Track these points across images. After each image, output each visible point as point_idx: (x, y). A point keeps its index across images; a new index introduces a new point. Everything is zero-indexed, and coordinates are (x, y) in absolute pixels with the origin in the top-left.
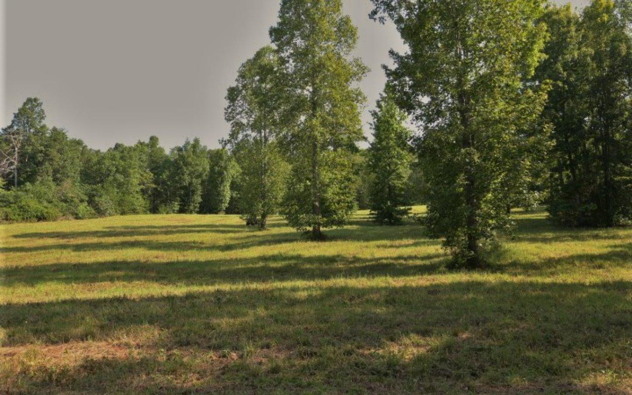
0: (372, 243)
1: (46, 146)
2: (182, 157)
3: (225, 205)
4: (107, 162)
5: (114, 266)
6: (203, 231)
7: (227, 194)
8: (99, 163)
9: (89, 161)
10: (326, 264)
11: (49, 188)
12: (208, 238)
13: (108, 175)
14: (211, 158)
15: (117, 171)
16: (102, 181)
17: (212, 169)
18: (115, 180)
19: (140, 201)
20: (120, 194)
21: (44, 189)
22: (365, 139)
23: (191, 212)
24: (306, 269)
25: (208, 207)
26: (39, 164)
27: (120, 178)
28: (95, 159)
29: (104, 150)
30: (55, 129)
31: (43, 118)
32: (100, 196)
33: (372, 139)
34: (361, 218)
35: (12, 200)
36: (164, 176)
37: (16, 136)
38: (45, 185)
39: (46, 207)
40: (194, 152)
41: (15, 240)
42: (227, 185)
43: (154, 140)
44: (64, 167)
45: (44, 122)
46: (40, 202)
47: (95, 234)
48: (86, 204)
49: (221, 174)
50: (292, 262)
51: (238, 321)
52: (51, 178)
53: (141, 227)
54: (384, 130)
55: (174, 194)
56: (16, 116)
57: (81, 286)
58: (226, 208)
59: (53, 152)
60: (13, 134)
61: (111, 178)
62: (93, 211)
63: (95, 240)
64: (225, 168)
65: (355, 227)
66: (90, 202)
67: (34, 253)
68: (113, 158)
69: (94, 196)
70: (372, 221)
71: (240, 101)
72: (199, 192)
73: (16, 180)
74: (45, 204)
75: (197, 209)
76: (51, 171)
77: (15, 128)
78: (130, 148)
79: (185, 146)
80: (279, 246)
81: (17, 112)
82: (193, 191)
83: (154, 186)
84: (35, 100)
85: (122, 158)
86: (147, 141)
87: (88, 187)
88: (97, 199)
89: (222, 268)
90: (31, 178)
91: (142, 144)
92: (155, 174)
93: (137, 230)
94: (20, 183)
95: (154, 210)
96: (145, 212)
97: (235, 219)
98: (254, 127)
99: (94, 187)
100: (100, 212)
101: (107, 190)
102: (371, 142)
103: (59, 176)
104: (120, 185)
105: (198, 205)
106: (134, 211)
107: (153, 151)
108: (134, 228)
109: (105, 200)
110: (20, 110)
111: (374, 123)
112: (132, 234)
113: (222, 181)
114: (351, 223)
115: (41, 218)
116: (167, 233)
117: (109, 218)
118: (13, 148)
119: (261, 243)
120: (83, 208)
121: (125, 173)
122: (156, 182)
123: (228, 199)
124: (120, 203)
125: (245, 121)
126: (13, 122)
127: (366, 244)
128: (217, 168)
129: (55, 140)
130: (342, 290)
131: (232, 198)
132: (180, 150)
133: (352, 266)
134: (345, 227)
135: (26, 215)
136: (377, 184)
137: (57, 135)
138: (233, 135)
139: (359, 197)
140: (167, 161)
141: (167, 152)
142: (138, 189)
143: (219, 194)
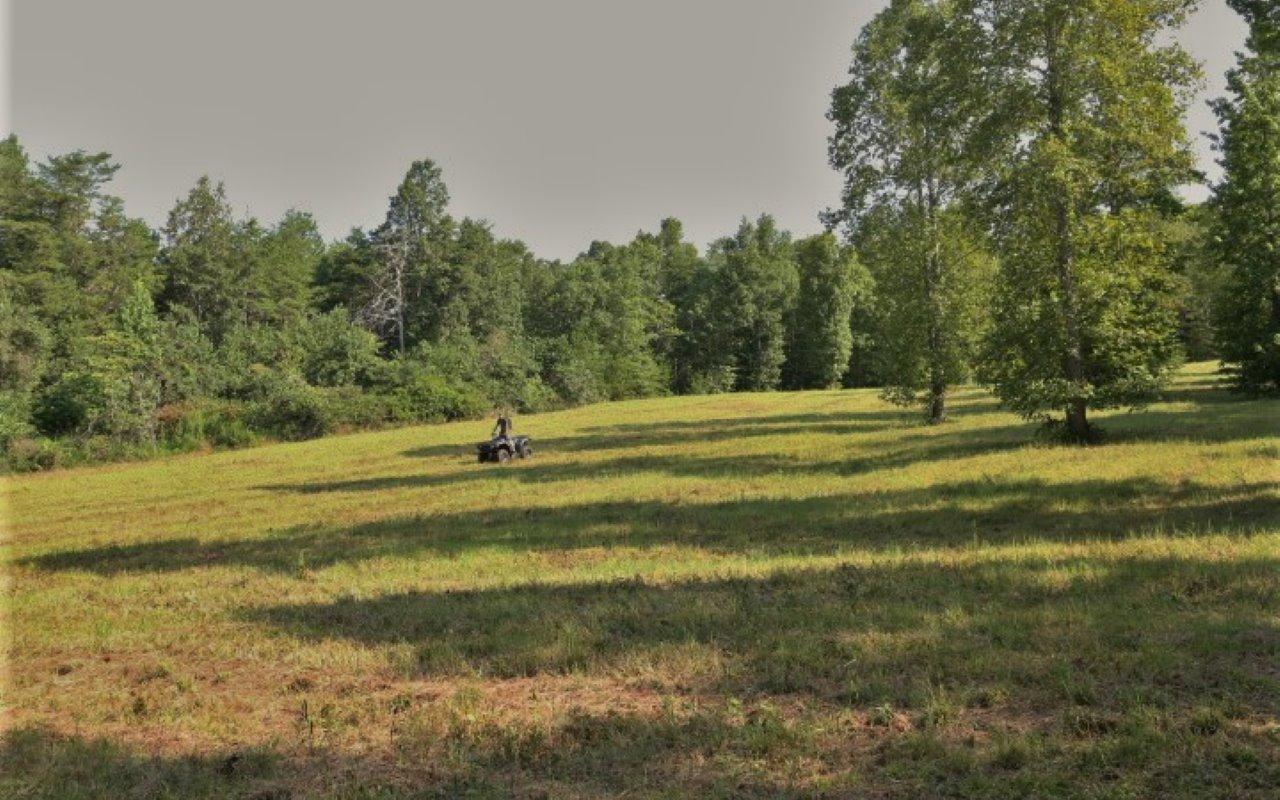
0: (1235, 446)
1: (453, 261)
2: (736, 263)
3: (841, 368)
4: (575, 285)
5: (608, 512)
6: (796, 430)
7: (845, 339)
8: (559, 288)
9: (538, 285)
10: (1110, 503)
11: (465, 350)
12: (806, 445)
13: (580, 314)
14: (801, 259)
15: (598, 304)
16: (567, 329)
17: (805, 284)
18: (594, 323)
19: (650, 369)
20: (607, 355)
21: (454, 353)
22: (1199, 177)
23: (763, 388)
24: (1057, 514)
25: (801, 375)
26: (442, 300)
27: (604, 317)
28: (550, 281)
29: (568, 258)
30: (467, 224)
31: (444, 202)
32: (567, 362)
33: (1217, 175)
34: (1194, 383)
35: (398, 380)
36: (699, 310)
37: (396, 245)
38: (456, 345)
39: (461, 391)
40: (763, 247)
41: (408, 460)
42: (844, 319)
43: (670, 227)
44: (490, 302)
45: (447, 210)
46: (449, 381)
47: (562, 443)
48: (538, 379)
49: (826, 293)
50: (1020, 497)
51: (903, 638)
52: (466, 329)
53: (656, 426)
54: (1252, 149)
55: (724, 349)
56: (395, 203)
57: (545, 557)
58: (845, 375)
59: (469, 274)
60: (391, 242)
61: (585, 321)
62: (554, 395)
63: (563, 458)
64: (837, 280)
65: (1179, 407)
66: (547, 375)
67: (446, 487)
68: (586, 277)
69: (553, 361)
70: (1229, 389)
71: (862, 116)
72: (779, 341)
73: (401, 337)
74: (460, 384)
75: (776, 381)
76: (465, 312)
77: (394, 227)
78: (622, 250)
79: (740, 237)
80: (980, 459)
81: (395, 193)
82: (765, 339)
83: (677, 332)
84: (428, 164)
85: (607, 275)
86: (656, 231)
87: (539, 343)
88: (559, 367)
89: (851, 514)
90: (429, 331)
91: (644, 238)
92: (678, 305)
93: (650, 432)
94: (410, 343)
95: (681, 387)
96: (661, 393)
97: (866, 399)
98: (901, 176)
99: (552, 341)
100: (568, 397)
101: (580, 348)
102: (1216, 183)
103: (481, 322)
104: (604, 336)
105: (778, 371)
106: (639, 392)
107: (670, 254)
108: (641, 427)
109: (577, 370)
110: (400, 190)
111: (1223, 131)
112: (636, 441)
113: (831, 311)
114: (1168, 397)
115: (453, 414)
116: (713, 437)
117: (586, 409)
118: (393, 270)
119: (934, 454)
120: (532, 389)
121: (613, 307)
122: (681, 323)
123: (847, 353)
124: (609, 374)
125: (878, 164)
126: (390, 215)
127: (1215, 448)
128: (815, 281)
129: (468, 247)
130: (1164, 567)
131: (856, 349)
132: (729, 245)
133: (1182, 504)
134: (1153, 408)
135: (427, 410)
136: (1238, 291)
137: (474, 236)
138: (852, 199)
139: (1187, 329)
140: (702, 274)
141: (702, 253)
142: (644, 340)
143: (825, 342)
